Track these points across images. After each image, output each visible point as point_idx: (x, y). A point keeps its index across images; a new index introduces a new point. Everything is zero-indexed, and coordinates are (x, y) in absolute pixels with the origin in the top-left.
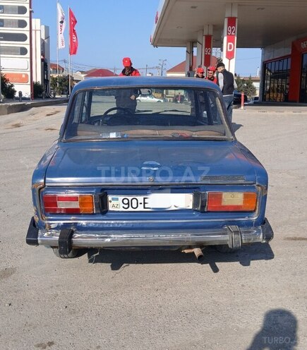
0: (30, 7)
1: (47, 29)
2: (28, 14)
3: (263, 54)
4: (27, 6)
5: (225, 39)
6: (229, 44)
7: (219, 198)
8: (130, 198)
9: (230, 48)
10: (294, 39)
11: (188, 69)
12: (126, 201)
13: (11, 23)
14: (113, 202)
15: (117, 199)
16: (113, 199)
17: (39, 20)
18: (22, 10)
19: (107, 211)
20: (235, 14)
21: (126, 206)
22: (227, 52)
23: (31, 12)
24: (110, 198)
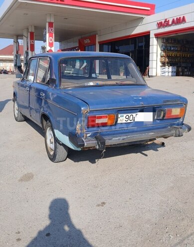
3: (60, 46)
5: (47, 35)
6: (50, 38)
7: (171, 111)
8: (129, 115)
9: (51, 41)
10: (80, 37)
11: (15, 53)
12: (127, 117)
14: (121, 118)
15: (123, 116)
16: (121, 116)
19: (117, 123)
20: (52, 21)
21: (127, 120)
22: (49, 43)
24: (119, 116)
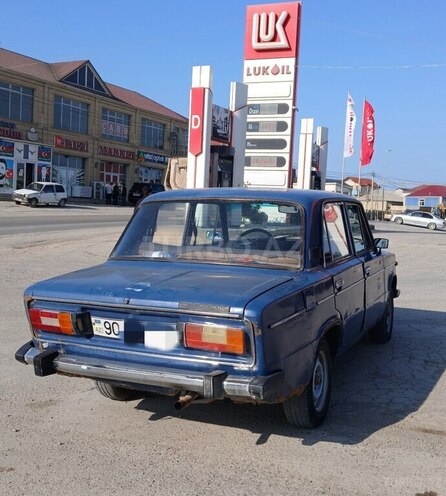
0: (294, 104)
1: (325, 132)
2: (290, 113)
4: (290, 103)
8: (111, 322)
12: (107, 325)
13: (268, 126)
14: (97, 325)
15: (99, 322)
16: (96, 321)
17: (312, 120)
18: (283, 109)
19: (93, 335)
23: (294, 111)
24: (93, 319)
